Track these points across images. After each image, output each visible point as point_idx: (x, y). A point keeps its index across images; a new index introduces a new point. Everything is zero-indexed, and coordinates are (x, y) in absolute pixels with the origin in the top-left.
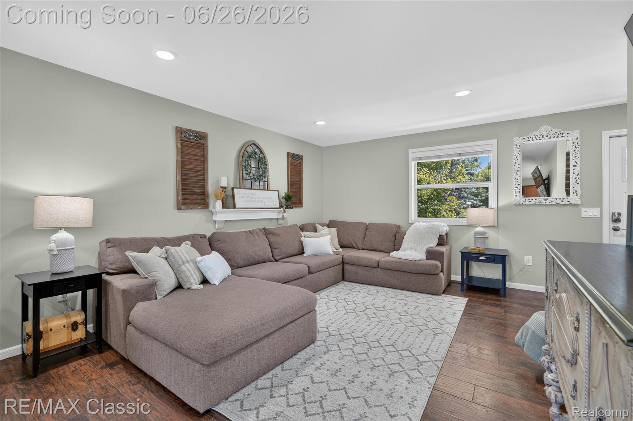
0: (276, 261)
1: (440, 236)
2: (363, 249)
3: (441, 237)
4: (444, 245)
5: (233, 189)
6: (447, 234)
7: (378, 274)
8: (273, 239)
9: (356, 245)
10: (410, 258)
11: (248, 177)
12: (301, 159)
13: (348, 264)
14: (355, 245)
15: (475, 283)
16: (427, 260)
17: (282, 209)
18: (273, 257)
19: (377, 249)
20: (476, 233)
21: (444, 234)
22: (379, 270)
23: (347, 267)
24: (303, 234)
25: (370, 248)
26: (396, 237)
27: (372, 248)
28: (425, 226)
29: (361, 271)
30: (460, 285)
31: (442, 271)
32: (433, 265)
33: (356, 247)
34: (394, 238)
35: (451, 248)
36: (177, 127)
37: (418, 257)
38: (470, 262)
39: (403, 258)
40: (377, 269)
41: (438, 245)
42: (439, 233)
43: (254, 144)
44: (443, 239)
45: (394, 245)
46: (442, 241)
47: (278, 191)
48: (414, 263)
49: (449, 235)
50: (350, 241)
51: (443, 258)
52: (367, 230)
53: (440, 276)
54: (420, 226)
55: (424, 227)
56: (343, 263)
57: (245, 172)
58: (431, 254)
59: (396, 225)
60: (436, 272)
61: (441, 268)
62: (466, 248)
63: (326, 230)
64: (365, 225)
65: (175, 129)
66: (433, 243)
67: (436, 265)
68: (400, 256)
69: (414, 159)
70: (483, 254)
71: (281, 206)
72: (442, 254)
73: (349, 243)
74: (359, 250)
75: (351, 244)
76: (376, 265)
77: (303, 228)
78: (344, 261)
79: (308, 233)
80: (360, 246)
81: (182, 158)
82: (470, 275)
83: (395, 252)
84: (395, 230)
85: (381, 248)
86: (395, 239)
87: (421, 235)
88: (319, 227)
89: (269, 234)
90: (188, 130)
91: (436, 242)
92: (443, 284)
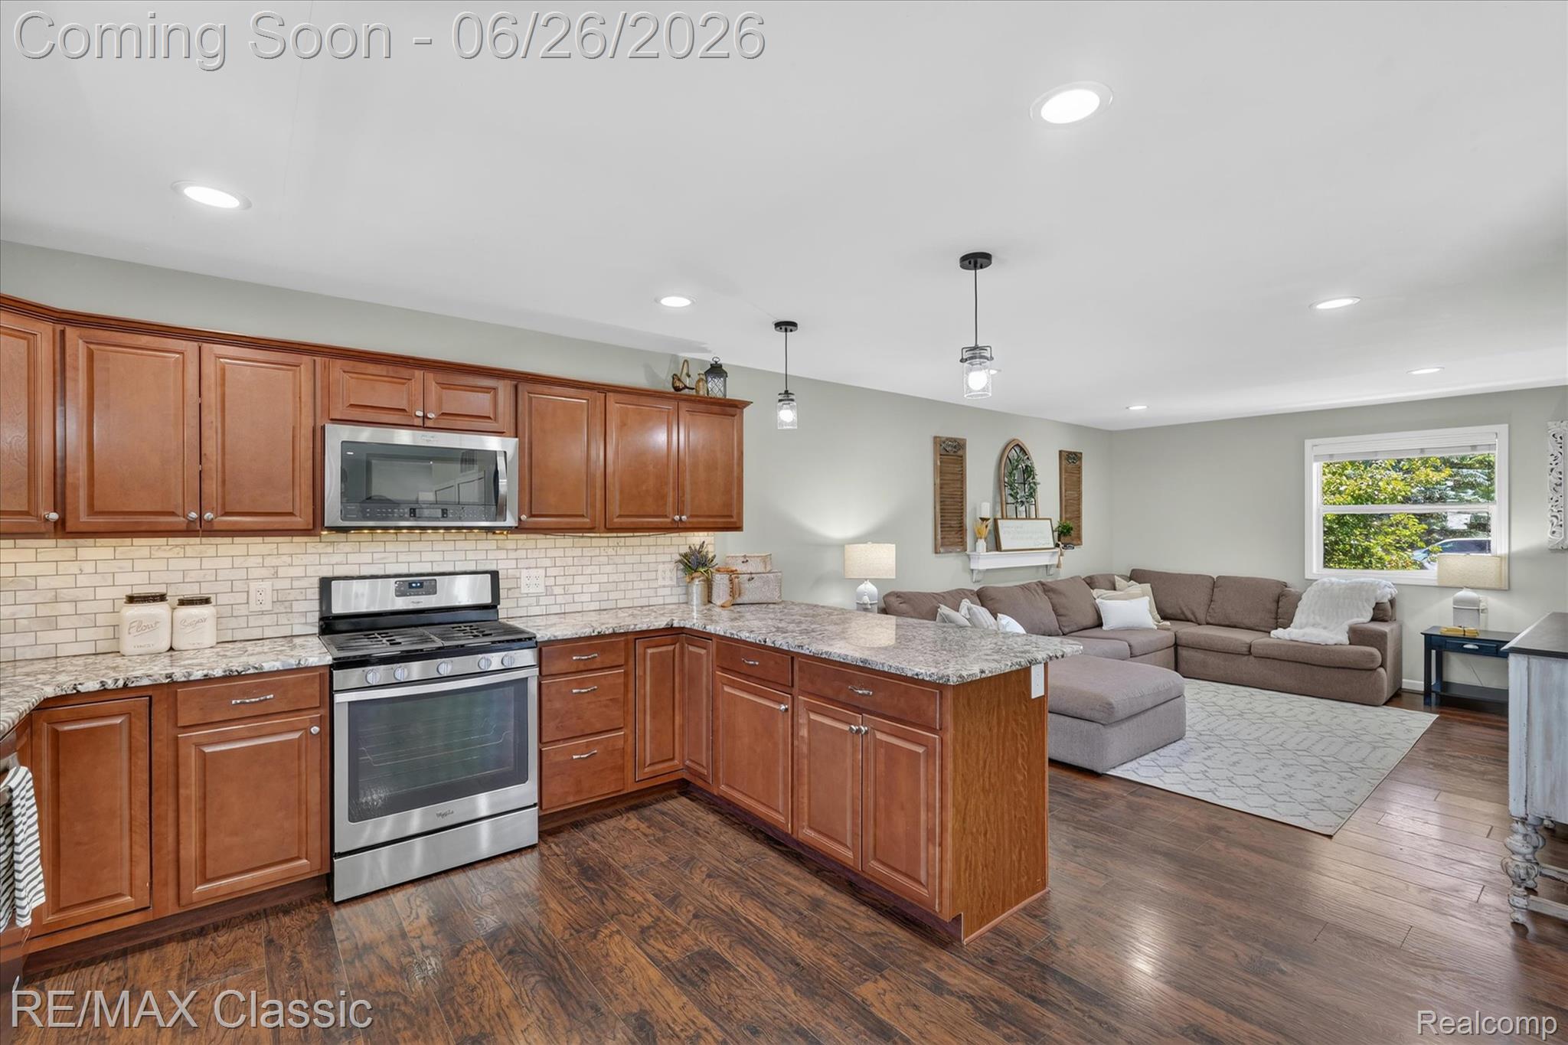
0: (1064, 634)
1: (1377, 604)
2: (1208, 624)
3: (1378, 607)
4: (1386, 621)
5: (995, 520)
6: (1392, 602)
7: (1249, 666)
8: (1055, 598)
9: (1195, 616)
10: (1315, 640)
11: (1011, 500)
12: (1080, 459)
13: (1187, 646)
14: (1190, 616)
15: (1455, 692)
16: (1350, 644)
17: (1058, 550)
18: (1060, 628)
19: (1238, 625)
20: (1456, 602)
21: (1386, 600)
22: (1251, 658)
23: (1184, 653)
24: (1095, 593)
25: (1223, 623)
26: (1280, 603)
27: (1227, 623)
28: (1344, 584)
29: (1212, 660)
30: (1422, 697)
31: (1382, 666)
32: (1364, 653)
33: (1193, 619)
34: (1275, 604)
35: (1401, 627)
36: (935, 438)
37: (1332, 639)
38: (1445, 654)
39: (1301, 639)
40: (1246, 657)
41: (1373, 619)
42: (1376, 599)
43: (1018, 445)
44: (1384, 610)
45: (1276, 618)
46: (1382, 612)
47: (1050, 520)
48: (1324, 649)
49: (1397, 603)
50: (1181, 609)
51: (1386, 643)
52: (1215, 590)
53: (1379, 673)
54: (1332, 584)
55: (1343, 586)
56: (1176, 645)
57: (1008, 491)
58: (1357, 635)
59: (1279, 582)
60: (1372, 666)
61: (1380, 660)
62: (1434, 628)
63: (1136, 588)
64: (1211, 580)
65: (932, 439)
66: (1363, 617)
67: (1372, 655)
68: (1294, 637)
69: (1317, 458)
70: (1472, 640)
71: (1057, 545)
72: (1383, 636)
73: (1179, 611)
74: (1199, 624)
75: (1183, 613)
76: (1245, 650)
77: (1091, 582)
78: (1178, 642)
79: (1103, 591)
80: (1201, 616)
81: (941, 480)
82: (1445, 679)
83: (1280, 629)
84: (1278, 591)
85: (1247, 622)
86: (1278, 608)
87: (1336, 599)
88: (1120, 582)
89: (1049, 591)
90: (947, 439)
91: (1369, 615)
92: (1386, 690)
